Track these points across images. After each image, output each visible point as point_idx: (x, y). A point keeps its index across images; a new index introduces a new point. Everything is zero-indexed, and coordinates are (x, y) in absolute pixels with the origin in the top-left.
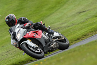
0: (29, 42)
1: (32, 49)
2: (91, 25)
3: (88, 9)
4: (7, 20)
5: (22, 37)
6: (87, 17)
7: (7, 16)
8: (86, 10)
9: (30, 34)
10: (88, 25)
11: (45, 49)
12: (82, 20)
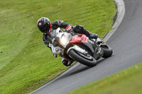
4: (40, 24)
5: (68, 43)
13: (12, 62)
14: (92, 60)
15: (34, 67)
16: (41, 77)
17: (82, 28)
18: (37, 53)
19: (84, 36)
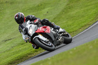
0: (40, 36)
1: (44, 42)
2: (17, 53)
3: (13, 37)
4: (17, 18)
5: (34, 32)
6: (13, 45)
7: (17, 14)
8: (12, 38)
9: (41, 29)
10: (14, 53)
11: (54, 43)
12: (8, 48)
13: (55, 19)
14: (52, 46)
15: (70, 23)
16: (75, 29)
17: (48, 21)
18: (72, 13)
19: (48, 27)
